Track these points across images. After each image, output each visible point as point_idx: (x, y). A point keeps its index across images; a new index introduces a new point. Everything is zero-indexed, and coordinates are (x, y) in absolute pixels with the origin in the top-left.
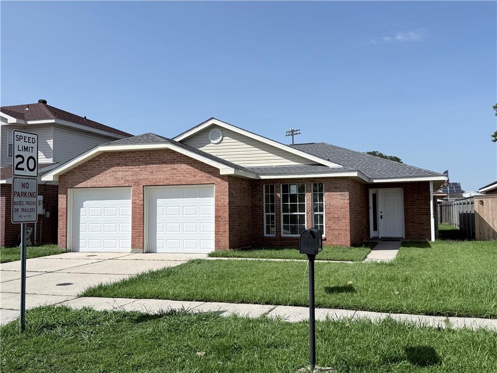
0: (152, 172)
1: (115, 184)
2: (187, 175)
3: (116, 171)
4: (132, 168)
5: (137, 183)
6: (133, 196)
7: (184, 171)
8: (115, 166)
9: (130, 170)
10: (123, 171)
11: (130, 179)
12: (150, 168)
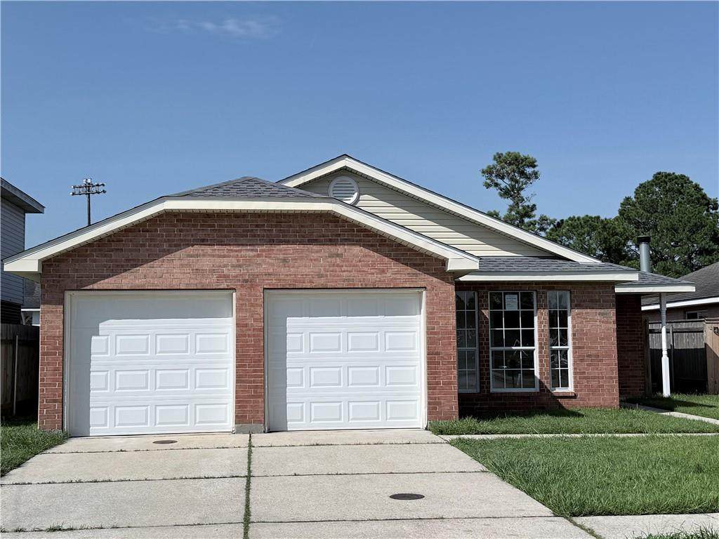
0: (285, 260)
1: (194, 282)
2: (366, 269)
3: (198, 256)
4: (236, 251)
5: (249, 283)
6: (238, 310)
7: (360, 261)
8: (193, 245)
9: (232, 254)
10: (213, 256)
11: (233, 273)
12: (281, 250)
